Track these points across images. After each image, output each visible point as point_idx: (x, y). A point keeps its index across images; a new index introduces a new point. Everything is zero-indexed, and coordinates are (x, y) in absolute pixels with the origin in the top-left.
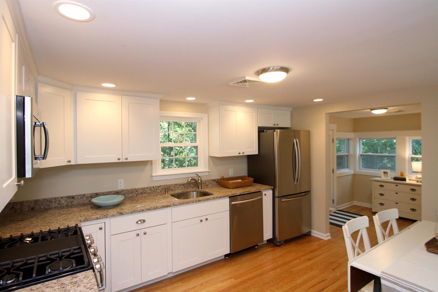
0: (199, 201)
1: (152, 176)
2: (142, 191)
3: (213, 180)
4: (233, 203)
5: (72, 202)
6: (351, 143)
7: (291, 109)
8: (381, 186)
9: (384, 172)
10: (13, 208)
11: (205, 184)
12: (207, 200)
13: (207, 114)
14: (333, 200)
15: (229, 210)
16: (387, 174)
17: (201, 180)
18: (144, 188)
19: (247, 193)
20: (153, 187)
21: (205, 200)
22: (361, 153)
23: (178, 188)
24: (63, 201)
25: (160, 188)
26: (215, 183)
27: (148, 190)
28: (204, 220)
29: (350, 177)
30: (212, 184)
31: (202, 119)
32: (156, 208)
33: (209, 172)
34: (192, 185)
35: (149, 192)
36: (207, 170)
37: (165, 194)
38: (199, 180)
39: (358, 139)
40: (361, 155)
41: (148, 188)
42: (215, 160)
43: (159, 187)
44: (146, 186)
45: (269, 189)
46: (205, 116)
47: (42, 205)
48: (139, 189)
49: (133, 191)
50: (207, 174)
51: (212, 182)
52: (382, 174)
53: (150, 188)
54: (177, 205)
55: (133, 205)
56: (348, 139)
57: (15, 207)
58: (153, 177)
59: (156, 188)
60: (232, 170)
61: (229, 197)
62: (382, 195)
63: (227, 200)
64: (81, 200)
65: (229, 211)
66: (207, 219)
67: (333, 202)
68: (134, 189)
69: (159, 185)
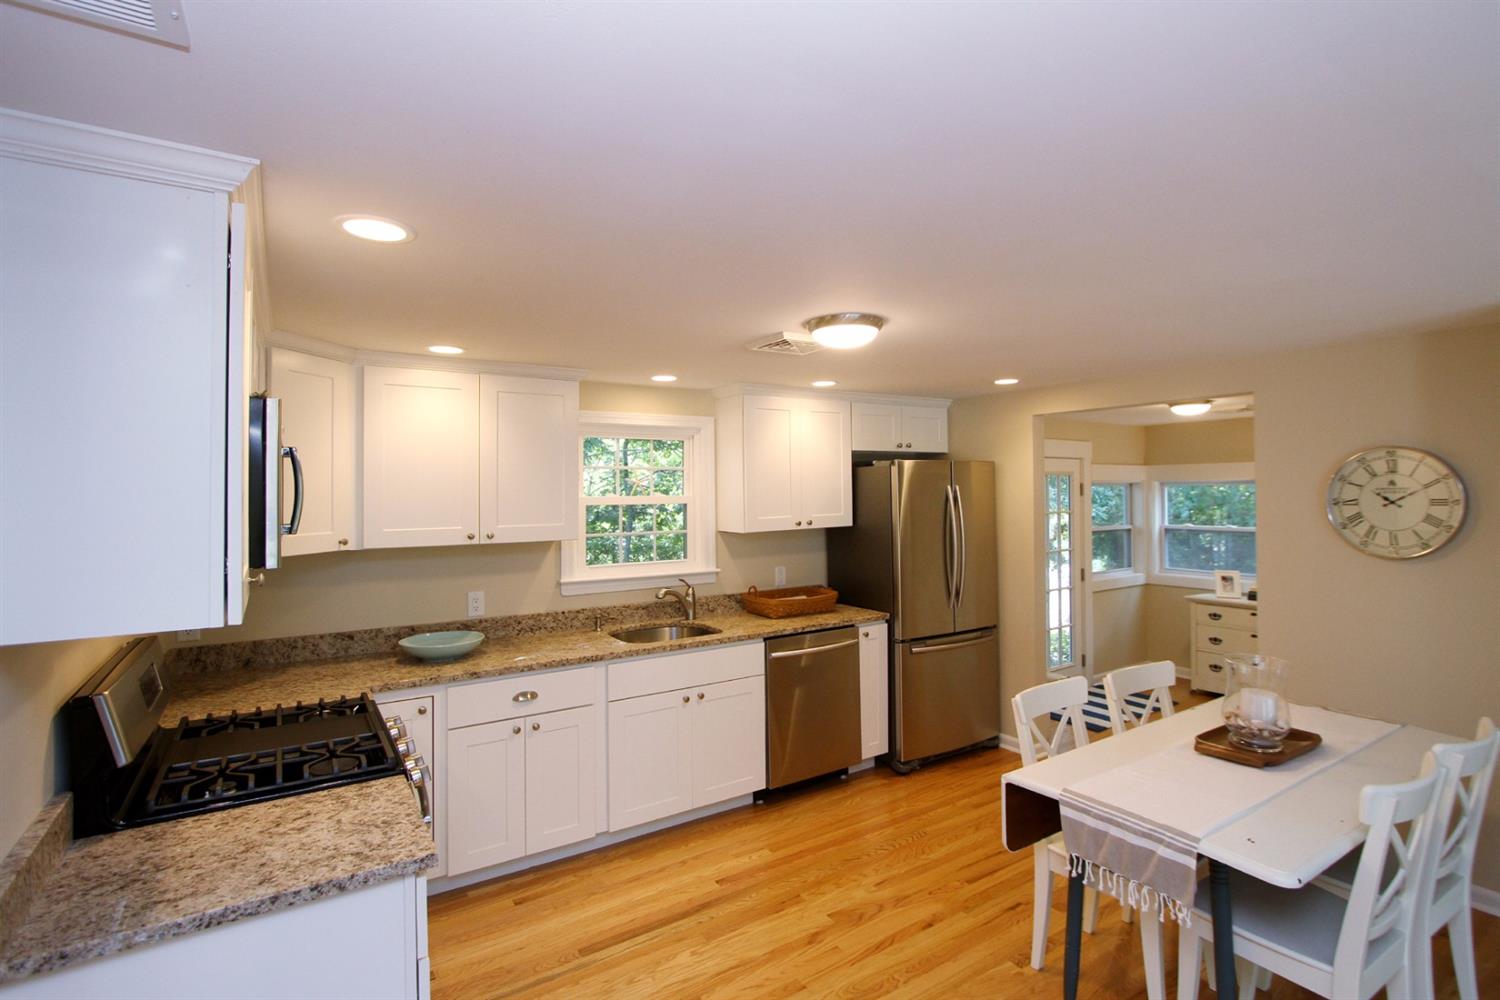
0: (681, 647)
1: (559, 584)
2: (531, 622)
3: (729, 596)
4: (774, 655)
5: (349, 648)
6: (1138, 496)
7: (949, 402)
8: (1215, 616)
9: (1224, 579)
10: (198, 660)
11: (706, 607)
12: (703, 645)
13: (713, 419)
14: (1084, 657)
15: (763, 672)
16: (1232, 584)
17: (694, 594)
18: (539, 615)
19: (814, 629)
20: (563, 613)
21: (697, 646)
22: (1166, 524)
23: (632, 616)
24: (324, 646)
25: (581, 616)
26: (733, 603)
27: (549, 622)
28: (694, 699)
29: (1136, 594)
30: (725, 607)
31: (699, 430)
32: (564, 664)
33: (717, 573)
34: (669, 610)
35: (552, 625)
36: (713, 569)
37: (596, 630)
38: (687, 595)
39: (1156, 485)
40: (1167, 530)
41: (548, 615)
42: (731, 541)
43: (578, 612)
44: (542, 611)
45: (877, 619)
46: (706, 424)
47: (272, 653)
48: (524, 617)
49: (509, 621)
50: (712, 579)
51: (726, 602)
52: (1219, 583)
53: (555, 616)
54: (620, 657)
55: (506, 656)
56: (1131, 485)
57: (203, 658)
58: (563, 588)
59: (572, 615)
60: (784, 569)
61: (765, 640)
62: (1215, 641)
63: (760, 647)
64: (371, 643)
65: (763, 677)
66: (702, 697)
67: (1084, 664)
68: (510, 618)
69: (579, 608)
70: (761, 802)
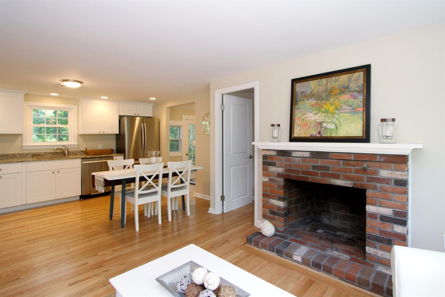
0: (52, 160)
1: (22, 147)
2: (12, 156)
3: (82, 151)
4: (83, 163)
7: (152, 104)
13: (77, 106)
15: (80, 166)
17: (68, 150)
18: (15, 154)
19: (98, 157)
20: (23, 154)
21: (58, 160)
23: (48, 155)
25: (29, 155)
26: (83, 153)
27: (18, 156)
28: (56, 172)
30: (80, 154)
31: (73, 108)
32: (11, 162)
33: (78, 145)
34: (61, 154)
35: (19, 156)
36: (76, 144)
37: (33, 158)
38: (66, 150)
41: (18, 154)
42: (84, 137)
43: (29, 153)
44: (16, 153)
46: (75, 107)
48: (9, 154)
49: (3, 155)
50: (77, 146)
51: (81, 152)
53: (20, 155)
54: (30, 161)
58: (23, 147)
59: (26, 154)
61: (82, 159)
63: (80, 160)
65: (80, 168)
66: (59, 172)
68: (4, 154)
69: (29, 152)
70: (82, 199)
